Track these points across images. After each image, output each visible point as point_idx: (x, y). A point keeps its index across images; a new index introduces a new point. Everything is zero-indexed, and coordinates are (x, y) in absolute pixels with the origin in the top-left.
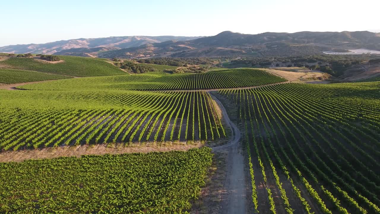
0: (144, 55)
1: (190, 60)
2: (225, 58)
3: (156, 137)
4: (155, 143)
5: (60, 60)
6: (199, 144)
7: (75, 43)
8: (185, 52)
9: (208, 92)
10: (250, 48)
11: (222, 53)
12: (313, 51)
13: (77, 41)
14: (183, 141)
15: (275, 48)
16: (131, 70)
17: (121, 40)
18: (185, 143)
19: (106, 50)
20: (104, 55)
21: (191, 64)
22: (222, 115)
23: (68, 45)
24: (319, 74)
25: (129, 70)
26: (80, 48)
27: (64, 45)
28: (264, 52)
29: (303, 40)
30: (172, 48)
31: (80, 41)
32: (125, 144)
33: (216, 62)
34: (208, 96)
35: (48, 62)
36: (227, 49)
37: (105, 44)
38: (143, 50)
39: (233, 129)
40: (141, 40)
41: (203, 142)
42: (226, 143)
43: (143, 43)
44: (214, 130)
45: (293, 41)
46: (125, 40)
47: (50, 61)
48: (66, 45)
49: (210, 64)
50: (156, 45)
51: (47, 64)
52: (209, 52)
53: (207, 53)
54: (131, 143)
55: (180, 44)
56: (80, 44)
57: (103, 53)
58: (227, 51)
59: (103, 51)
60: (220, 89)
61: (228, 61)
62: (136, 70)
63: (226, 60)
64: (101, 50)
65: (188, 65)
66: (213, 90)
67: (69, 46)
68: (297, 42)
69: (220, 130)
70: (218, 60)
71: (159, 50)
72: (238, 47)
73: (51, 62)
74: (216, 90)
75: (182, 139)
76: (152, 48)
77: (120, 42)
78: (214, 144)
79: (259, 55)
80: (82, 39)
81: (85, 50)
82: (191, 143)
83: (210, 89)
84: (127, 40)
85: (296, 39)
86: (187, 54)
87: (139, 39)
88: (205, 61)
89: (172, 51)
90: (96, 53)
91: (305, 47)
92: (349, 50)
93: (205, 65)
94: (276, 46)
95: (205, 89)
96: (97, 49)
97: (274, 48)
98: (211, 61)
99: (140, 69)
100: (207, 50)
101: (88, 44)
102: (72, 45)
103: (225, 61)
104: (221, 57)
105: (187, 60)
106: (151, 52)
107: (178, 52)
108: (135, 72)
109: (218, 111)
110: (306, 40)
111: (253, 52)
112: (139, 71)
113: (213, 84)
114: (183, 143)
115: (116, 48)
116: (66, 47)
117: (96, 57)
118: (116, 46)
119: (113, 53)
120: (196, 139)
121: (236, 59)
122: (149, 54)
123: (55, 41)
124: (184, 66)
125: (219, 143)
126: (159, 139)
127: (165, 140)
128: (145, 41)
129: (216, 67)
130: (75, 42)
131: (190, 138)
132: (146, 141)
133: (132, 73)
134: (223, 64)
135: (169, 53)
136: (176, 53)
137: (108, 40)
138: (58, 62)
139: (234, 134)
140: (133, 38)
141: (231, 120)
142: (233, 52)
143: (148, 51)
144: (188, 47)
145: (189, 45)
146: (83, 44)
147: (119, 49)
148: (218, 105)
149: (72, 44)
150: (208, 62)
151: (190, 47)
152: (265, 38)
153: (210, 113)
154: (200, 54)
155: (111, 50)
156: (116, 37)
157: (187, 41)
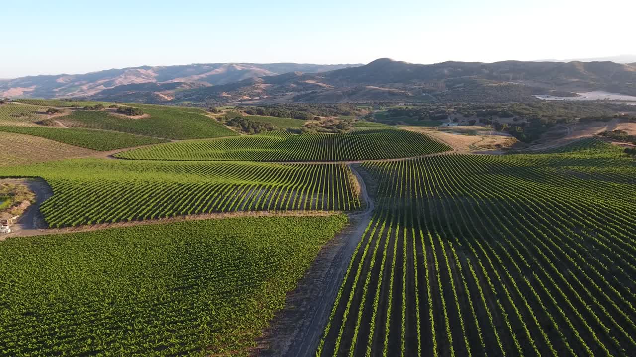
0: (250, 97)
1: (325, 108)
2: (380, 103)
3: (305, 206)
4: (304, 211)
5: (143, 114)
6: (338, 213)
7: (134, 75)
8: (315, 92)
9: (349, 165)
10: (419, 88)
11: (375, 95)
12: (519, 94)
13: (137, 71)
14: (325, 210)
15: (460, 89)
16: (241, 127)
17: (210, 70)
18: (327, 212)
19: (187, 88)
20: (185, 96)
21: (326, 116)
22: (361, 191)
23: (123, 77)
24: (501, 139)
25: (239, 128)
26: (145, 84)
27: (117, 77)
28: (442, 95)
29: (506, 74)
30: (295, 86)
31: (143, 71)
32: (282, 211)
33: (365, 112)
34: (348, 169)
35: (128, 118)
36: (382, 89)
37: (184, 76)
38: (249, 88)
39: (369, 203)
40: (243, 70)
41: (342, 212)
42: (360, 213)
43: (247, 76)
44: (352, 204)
45: (490, 77)
46: (217, 70)
47: (130, 115)
48: (121, 77)
49: (356, 114)
50: (268, 79)
51: (127, 119)
52: (353, 93)
53: (352, 94)
54: (286, 210)
55: (307, 80)
56: (143, 76)
57: (183, 91)
58: (384, 92)
59: (183, 89)
60: (364, 161)
61: (384, 109)
62: (248, 128)
63: (381, 107)
64: (178, 87)
65: (321, 117)
66: (355, 162)
67: (126, 78)
68: (495, 78)
69: (357, 204)
70: (368, 107)
71: (275, 89)
72: (400, 85)
73: (132, 117)
74: (358, 162)
75: (325, 209)
76: (263, 86)
77: (208, 74)
78: (351, 214)
79: (434, 99)
80: (146, 68)
81: (153, 87)
82: (332, 212)
83: (352, 160)
84: (220, 70)
85: (495, 74)
86: (319, 96)
87: (239, 68)
88: (348, 109)
89: (294, 90)
90: (171, 92)
91: (508, 88)
92: (577, 94)
93: (346, 116)
94: (462, 85)
95: (346, 160)
96: (172, 86)
97: (458, 87)
98: (357, 110)
99: (253, 127)
100: (352, 91)
101: (156, 75)
102: (128, 77)
103: (380, 109)
104: (373, 101)
105: (320, 109)
106: (260, 91)
107: (304, 92)
108: (246, 130)
109: (357, 186)
110: (511, 76)
111: (424, 95)
112: (252, 130)
113: (355, 154)
114: (326, 212)
115: (202, 83)
116: (120, 81)
117: (172, 98)
118: (202, 79)
119: (199, 93)
120: (336, 209)
121: (397, 106)
122: (258, 94)
123: (101, 70)
124: (316, 119)
125: (355, 213)
126: (307, 209)
127: (312, 210)
128: (249, 71)
129: (364, 120)
130: (134, 71)
131: (331, 209)
132: (297, 209)
133: (243, 132)
134: (376, 115)
135: (290, 95)
136: (301, 95)
137: (188, 70)
138: (140, 116)
139: (369, 207)
140: (231, 66)
141: (369, 196)
142: (392, 94)
143: (256, 89)
144: (321, 84)
145: (323, 81)
146: (148, 76)
147: (207, 86)
148: (359, 181)
149: (130, 75)
150: (352, 112)
151: (324, 85)
152: (446, 71)
153: (349, 189)
154: (339, 97)
155: (196, 87)
156: (202, 64)
157: (319, 74)
